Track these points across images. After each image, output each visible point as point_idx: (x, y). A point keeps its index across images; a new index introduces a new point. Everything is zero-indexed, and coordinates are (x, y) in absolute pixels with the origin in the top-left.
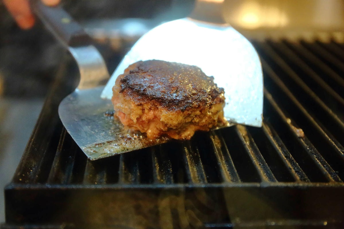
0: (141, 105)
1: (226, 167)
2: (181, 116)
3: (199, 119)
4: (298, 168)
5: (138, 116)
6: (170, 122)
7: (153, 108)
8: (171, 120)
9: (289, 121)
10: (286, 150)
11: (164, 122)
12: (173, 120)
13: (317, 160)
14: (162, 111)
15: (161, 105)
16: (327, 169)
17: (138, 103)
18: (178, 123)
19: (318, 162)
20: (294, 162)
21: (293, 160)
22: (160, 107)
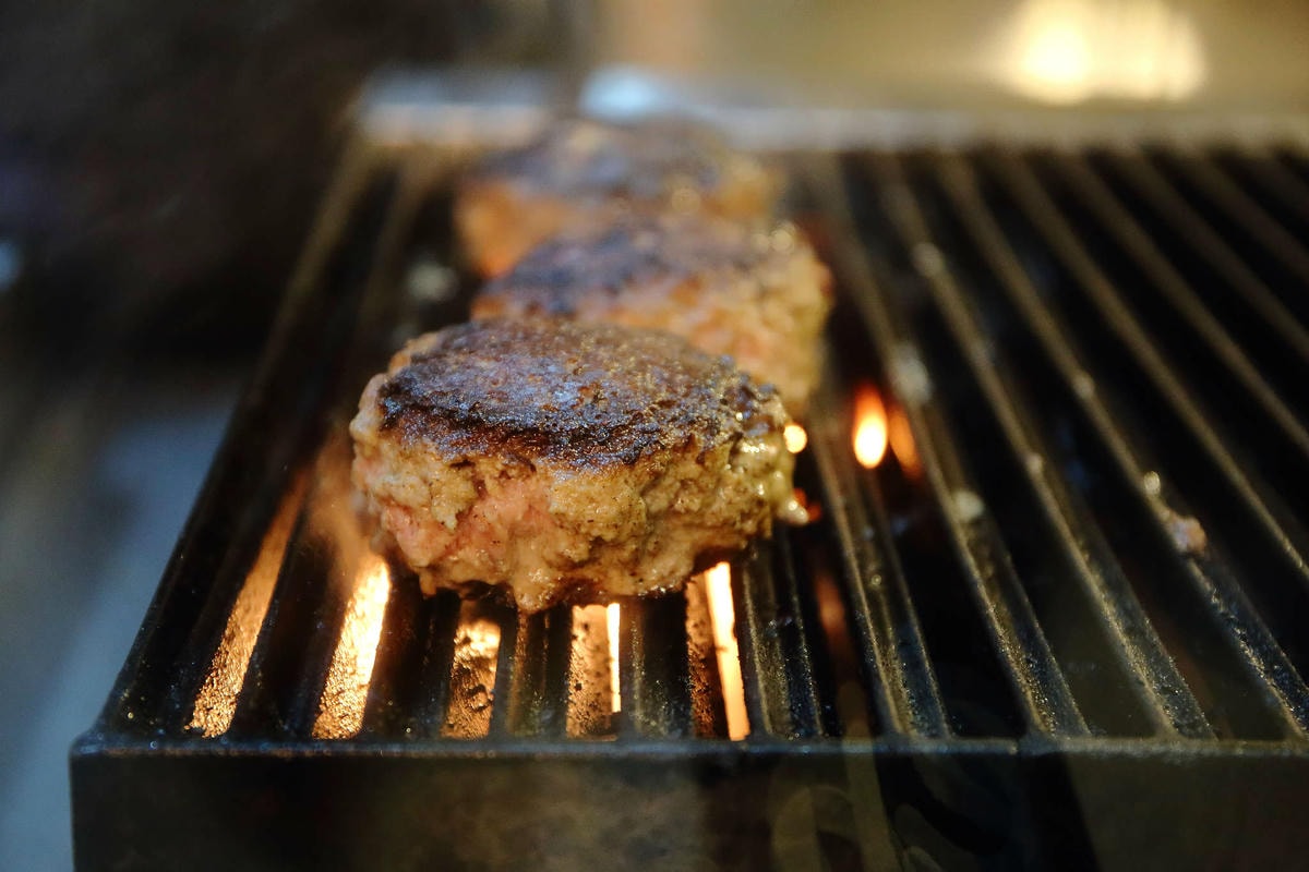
0: (465, 463)
1: (899, 672)
2: (626, 482)
3: (701, 496)
4: (1172, 678)
5: (461, 507)
6: (590, 511)
7: (514, 468)
8: (592, 500)
9: (1152, 484)
10: (1133, 601)
11: (563, 515)
12: (597, 502)
13: (1244, 650)
14: (552, 473)
15: (542, 454)
16: (1281, 685)
17: (453, 456)
18: (622, 513)
19: (1250, 655)
20: (1158, 653)
21: (1154, 646)
22: (539, 462)
